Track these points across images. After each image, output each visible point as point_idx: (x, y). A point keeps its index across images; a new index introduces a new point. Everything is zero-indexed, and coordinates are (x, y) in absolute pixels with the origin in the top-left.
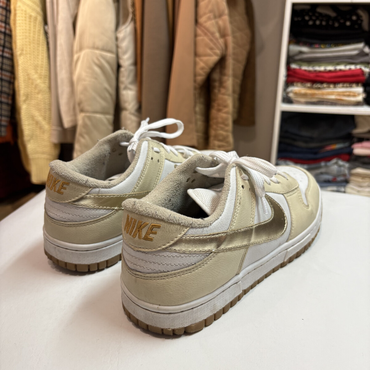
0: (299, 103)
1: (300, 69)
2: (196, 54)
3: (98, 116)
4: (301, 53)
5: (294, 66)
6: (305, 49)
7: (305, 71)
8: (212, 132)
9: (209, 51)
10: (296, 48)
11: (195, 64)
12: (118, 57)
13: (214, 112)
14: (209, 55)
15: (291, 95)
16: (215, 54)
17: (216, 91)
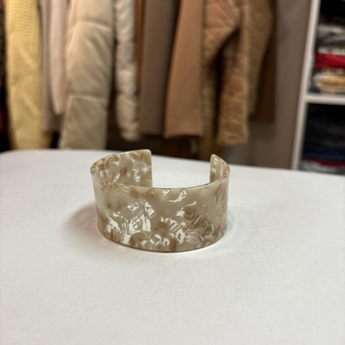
0: (328, 93)
1: (331, 55)
2: (205, 25)
3: (89, 98)
4: (332, 34)
5: (323, 51)
6: (337, 30)
7: (337, 56)
8: (223, 121)
9: (219, 21)
10: (326, 29)
11: (203, 36)
12: (115, 32)
13: (225, 97)
14: (220, 26)
15: (319, 85)
16: (228, 25)
17: (228, 71)
